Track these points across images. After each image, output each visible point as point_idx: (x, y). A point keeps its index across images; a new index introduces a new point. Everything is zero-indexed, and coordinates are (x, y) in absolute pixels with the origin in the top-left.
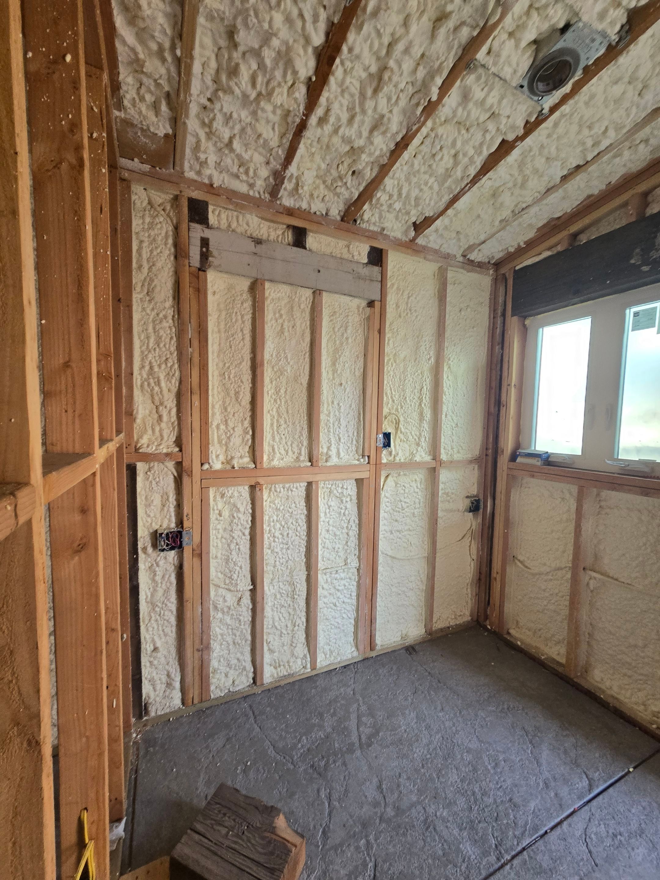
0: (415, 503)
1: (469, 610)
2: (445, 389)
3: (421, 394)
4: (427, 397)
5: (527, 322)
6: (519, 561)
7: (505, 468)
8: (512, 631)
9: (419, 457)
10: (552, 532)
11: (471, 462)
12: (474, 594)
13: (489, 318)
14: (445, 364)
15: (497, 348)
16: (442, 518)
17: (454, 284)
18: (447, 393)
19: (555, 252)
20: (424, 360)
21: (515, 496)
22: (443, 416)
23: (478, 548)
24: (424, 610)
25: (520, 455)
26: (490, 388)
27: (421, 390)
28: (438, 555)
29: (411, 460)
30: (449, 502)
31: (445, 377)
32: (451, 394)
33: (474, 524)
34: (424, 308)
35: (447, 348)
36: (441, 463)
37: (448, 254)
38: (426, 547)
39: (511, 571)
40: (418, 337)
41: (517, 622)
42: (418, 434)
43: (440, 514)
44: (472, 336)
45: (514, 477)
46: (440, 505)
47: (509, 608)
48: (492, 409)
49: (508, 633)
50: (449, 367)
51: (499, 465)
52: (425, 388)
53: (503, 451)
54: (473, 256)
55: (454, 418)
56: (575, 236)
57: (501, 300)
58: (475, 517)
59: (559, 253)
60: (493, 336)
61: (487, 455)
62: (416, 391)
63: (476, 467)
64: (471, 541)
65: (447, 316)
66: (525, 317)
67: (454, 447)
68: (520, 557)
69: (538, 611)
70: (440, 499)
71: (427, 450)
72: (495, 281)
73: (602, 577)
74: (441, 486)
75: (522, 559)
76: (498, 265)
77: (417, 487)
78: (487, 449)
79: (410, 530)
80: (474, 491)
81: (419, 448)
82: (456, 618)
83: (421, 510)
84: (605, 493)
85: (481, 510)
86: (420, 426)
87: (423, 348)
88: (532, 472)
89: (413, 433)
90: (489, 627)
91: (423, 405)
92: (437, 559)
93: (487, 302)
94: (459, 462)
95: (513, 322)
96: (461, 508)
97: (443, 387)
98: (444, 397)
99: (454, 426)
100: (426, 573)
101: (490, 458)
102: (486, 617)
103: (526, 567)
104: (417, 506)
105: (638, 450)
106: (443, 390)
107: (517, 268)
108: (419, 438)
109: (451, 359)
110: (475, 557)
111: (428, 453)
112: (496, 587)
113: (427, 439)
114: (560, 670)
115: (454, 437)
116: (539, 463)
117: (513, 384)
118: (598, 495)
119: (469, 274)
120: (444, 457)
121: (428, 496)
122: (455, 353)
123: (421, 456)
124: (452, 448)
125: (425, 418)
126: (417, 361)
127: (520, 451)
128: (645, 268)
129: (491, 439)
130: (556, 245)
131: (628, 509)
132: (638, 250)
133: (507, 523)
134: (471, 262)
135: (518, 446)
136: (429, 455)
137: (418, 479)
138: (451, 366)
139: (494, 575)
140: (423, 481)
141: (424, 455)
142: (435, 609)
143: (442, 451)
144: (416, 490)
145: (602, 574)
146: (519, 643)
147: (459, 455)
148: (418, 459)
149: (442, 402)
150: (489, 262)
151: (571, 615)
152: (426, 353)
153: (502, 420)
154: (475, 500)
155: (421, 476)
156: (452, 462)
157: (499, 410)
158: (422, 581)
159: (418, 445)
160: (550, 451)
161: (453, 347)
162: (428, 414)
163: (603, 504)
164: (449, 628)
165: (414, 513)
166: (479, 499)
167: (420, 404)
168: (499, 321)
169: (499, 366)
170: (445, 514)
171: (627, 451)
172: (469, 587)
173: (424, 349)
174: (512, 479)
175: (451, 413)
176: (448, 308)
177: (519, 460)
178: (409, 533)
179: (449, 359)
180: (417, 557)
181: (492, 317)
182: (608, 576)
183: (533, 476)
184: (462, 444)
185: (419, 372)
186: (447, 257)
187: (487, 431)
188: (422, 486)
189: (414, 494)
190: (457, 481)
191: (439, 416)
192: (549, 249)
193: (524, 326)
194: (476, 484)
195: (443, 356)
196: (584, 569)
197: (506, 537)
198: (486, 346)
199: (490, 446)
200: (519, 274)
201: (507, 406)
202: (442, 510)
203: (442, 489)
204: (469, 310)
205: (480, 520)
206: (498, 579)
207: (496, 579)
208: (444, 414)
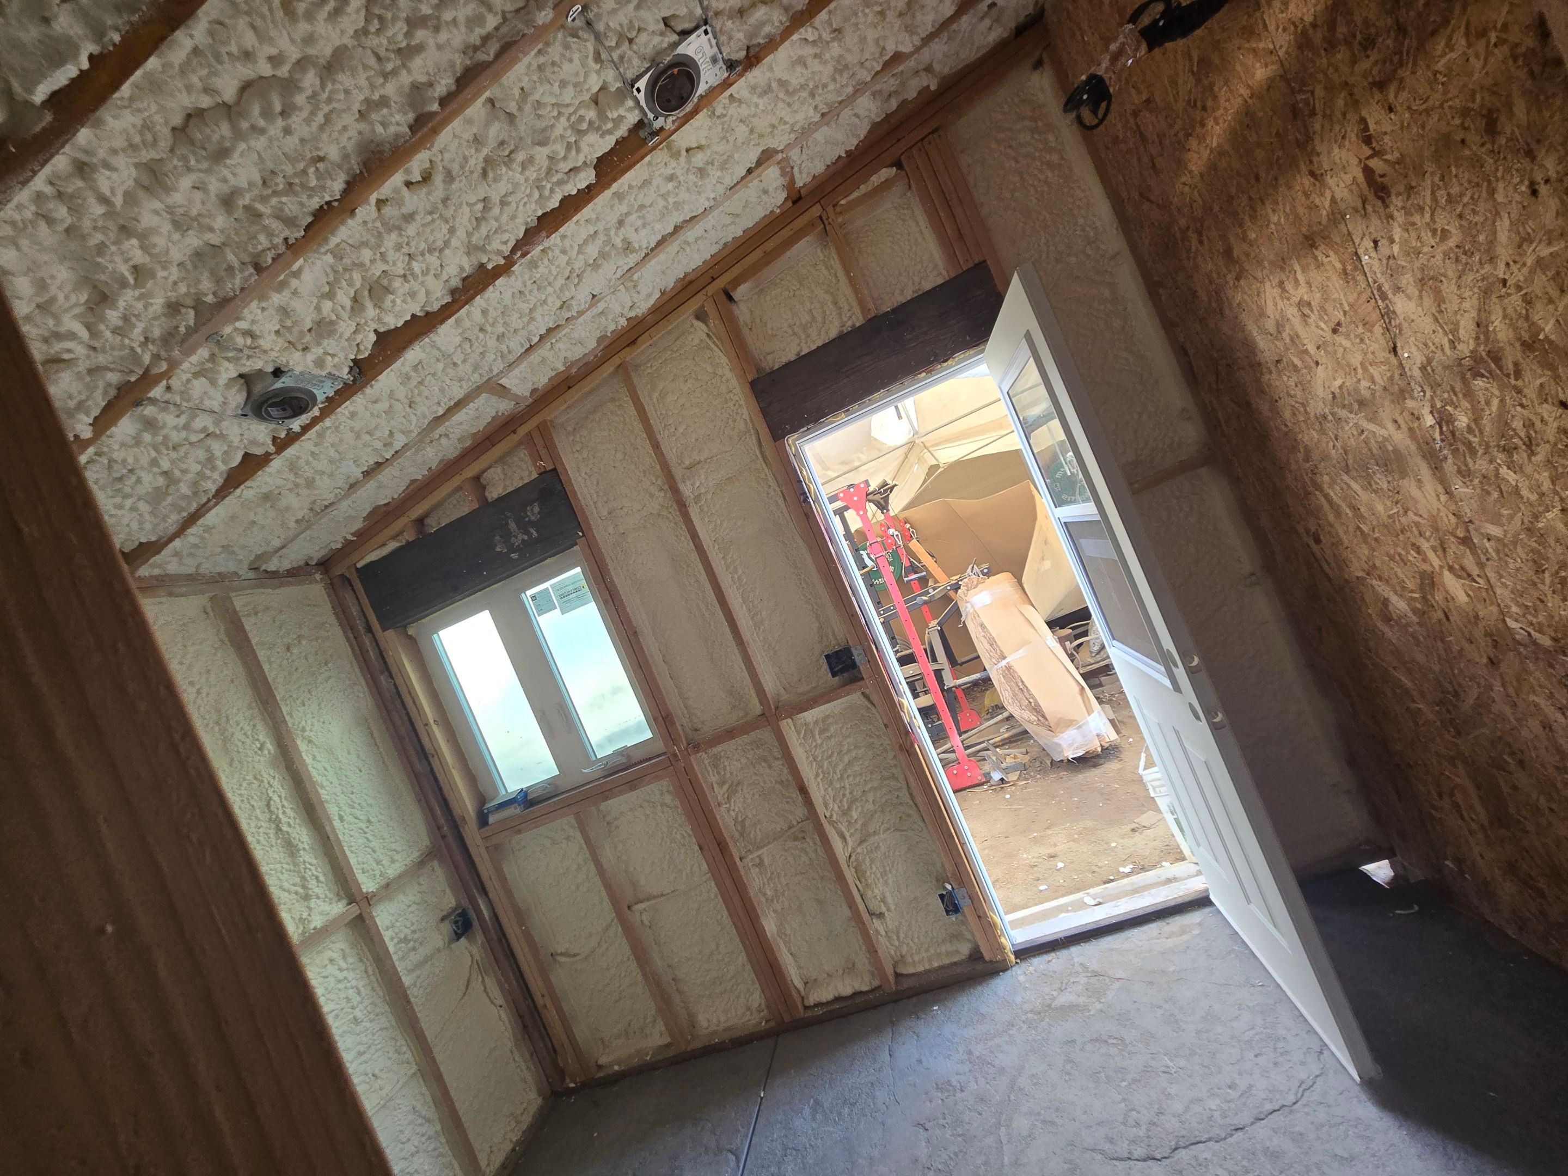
0: (348, 1000)
1: (534, 1088)
2: (317, 778)
3: (271, 812)
4: (288, 811)
5: (411, 631)
6: (562, 954)
7: (478, 839)
8: (603, 1060)
9: (318, 918)
10: (578, 887)
11: (421, 864)
12: (528, 1057)
13: (348, 640)
14: (299, 742)
15: (383, 679)
16: (414, 985)
17: (256, 613)
18: (325, 783)
19: (404, 542)
20: (250, 753)
21: (510, 870)
22: (337, 823)
23: (499, 982)
24: (456, 1165)
25: (490, 811)
26: (401, 739)
27: (268, 806)
28: (436, 1051)
29: (304, 933)
30: (414, 949)
31: (308, 760)
32: (336, 782)
33: (475, 951)
34: (208, 672)
35: (290, 714)
36: (368, 900)
37: (219, 574)
38: (408, 1055)
39: (560, 977)
40: (218, 723)
41: (602, 1040)
42: (298, 880)
43: (407, 980)
44: (330, 677)
45: (497, 847)
46: (400, 967)
47: (581, 1032)
48: (418, 767)
49: (600, 1067)
50: (310, 741)
51: (469, 842)
52: (276, 798)
53: (464, 819)
54: (272, 566)
55: (358, 813)
56: (420, 521)
57: (355, 611)
58: (471, 940)
59: (409, 544)
60: (367, 665)
61: (443, 837)
62: (258, 812)
63: (435, 863)
64: (483, 981)
65: (266, 667)
66: (405, 627)
67: (381, 857)
68: (560, 949)
69: (616, 1002)
70: (395, 958)
71: (330, 895)
72: (332, 587)
73: (648, 903)
74: (387, 936)
75: (563, 950)
76: (325, 564)
77: (341, 970)
78: (439, 828)
79: (360, 1054)
80: (450, 901)
81: (313, 903)
82: (518, 1122)
83: (367, 1002)
84: (604, 806)
85: (476, 924)
86: (295, 865)
87: (239, 735)
88: (515, 827)
89: (286, 885)
90: (572, 1085)
91: (285, 828)
92: (439, 1058)
93: (332, 619)
94: (400, 876)
95: (390, 638)
96: (440, 944)
97: (310, 777)
98: (321, 791)
99: (363, 826)
100: (429, 1099)
101: (450, 839)
102: (562, 1073)
103: (574, 956)
104: (356, 999)
105: (610, 739)
106: (314, 784)
107: (359, 565)
108: (303, 887)
109: (308, 728)
110: (500, 1001)
111: (335, 899)
112: (551, 1016)
113: (322, 878)
114: (670, 1053)
115: (373, 844)
116: (518, 811)
117: (432, 721)
118: (599, 811)
119: (277, 591)
120: (368, 885)
121: (370, 970)
122: (310, 716)
123: (321, 913)
124: (378, 862)
125: (301, 846)
126: (236, 763)
127: (487, 806)
128: (514, 556)
129: (438, 812)
130: (401, 533)
131: (631, 810)
132: (498, 538)
133: (521, 916)
134: (274, 575)
135: (481, 800)
136: (339, 900)
137: (334, 955)
138: (313, 738)
139: (540, 1002)
140: (348, 951)
141: (326, 907)
142: (477, 1144)
143: (361, 878)
144: (341, 976)
145: (648, 900)
146: (616, 1068)
147: (397, 865)
148: (317, 922)
149: (321, 803)
150: (307, 564)
151: (645, 975)
152: (248, 741)
153: (441, 777)
154: (459, 915)
155: (342, 945)
156: (388, 885)
157: (430, 764)
158: (428, 1120)
159: (307, 897)
160: (524, 785)
161: (301, 709)
162: (302, 836)
163: (608, 818)
164: (514, 1150)
165: (355, 1018)
166: (464, 910)
167: (278, 829)
168: (367, 641)
169: (398, 703)
170: (418, 972)
171: (601, 746)
172: (515, 1052)
173: (243, 738)
174: (496, 851)
175: (348, 810)
176: (262, 654)
177: (492, 819)
178: (363, 1059)
179: (303, 730)
180: (399, 1086)
181: (351, 636)
182: (655, 897)
183: (519, 832)
184: (393, 846)
185: (249, 777)
186: (219, 579)
187: (427, 802)
188: (351, 960)
189: (341, 986)
190: (414, 907)
191: (328, 828)
192: (394, 537)
193: (410, 637)
194: (448, 891)
195: (289, 732)
196: (629, 908)
197: (528, 936)
198: (363, 683)
199: (442, 821)
200: (369, 573)
201: (437, 753)
202: (410, 971)
203: (392, 939)
204: (304, 642)
205: (480, 938)
206: (548, 1001)
207: (545, 1006)
208: (336, 818)
